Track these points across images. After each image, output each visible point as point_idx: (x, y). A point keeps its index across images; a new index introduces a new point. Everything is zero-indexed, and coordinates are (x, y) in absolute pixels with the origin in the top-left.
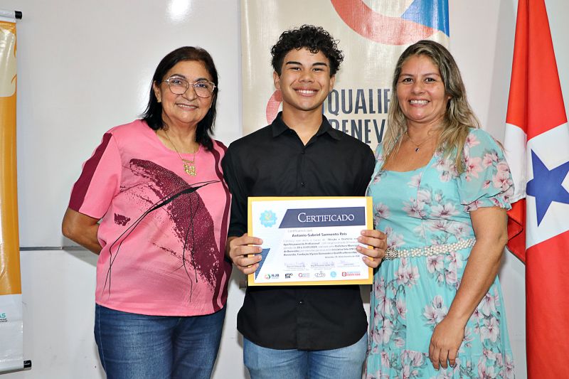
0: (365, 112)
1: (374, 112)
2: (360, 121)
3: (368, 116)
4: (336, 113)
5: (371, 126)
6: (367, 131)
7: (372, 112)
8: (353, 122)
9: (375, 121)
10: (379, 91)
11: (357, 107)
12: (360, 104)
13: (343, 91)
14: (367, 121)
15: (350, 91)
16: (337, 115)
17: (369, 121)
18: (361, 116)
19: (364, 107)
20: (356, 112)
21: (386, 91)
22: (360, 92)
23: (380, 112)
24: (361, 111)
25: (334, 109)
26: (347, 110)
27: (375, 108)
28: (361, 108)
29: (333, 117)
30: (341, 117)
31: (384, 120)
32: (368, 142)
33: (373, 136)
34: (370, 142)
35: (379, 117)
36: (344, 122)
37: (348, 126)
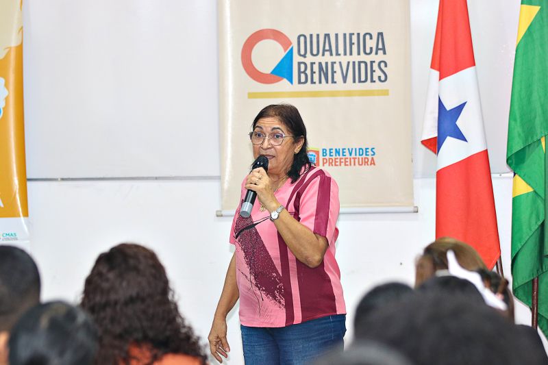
0: (331, 54)
1: (340, 55)
2: (327, 63)
3: (334, 58)
4: (304, 56)
5: (337, 67)
6: (333, 72)
7: (338, 54)
8: (320, 64)
9: (340, 63)
10: (345, 35)
11: (324, 50)
12: (327, 48)
13: (311, 36)
14: (333, 63)
15: (318, 35)
16: (305, 57)
17: (335, 63)
18: (328, 58)
19: (330, 50)
20: (323, 55)
21: (351, 35)
22: (327, 36)
23: (345, 54)
24: (327, 54)
25: (302, 53)
26: (315, 52)
27: (341, 51)
28: (327, 51)
29: (302, 59)
30: (309, 59)
31: (349, 63)
32: (333, 82)
33: (338, 77)
34: (335, 82)
35: (344, 59)
36: (312, 64)
37: (316, 68)
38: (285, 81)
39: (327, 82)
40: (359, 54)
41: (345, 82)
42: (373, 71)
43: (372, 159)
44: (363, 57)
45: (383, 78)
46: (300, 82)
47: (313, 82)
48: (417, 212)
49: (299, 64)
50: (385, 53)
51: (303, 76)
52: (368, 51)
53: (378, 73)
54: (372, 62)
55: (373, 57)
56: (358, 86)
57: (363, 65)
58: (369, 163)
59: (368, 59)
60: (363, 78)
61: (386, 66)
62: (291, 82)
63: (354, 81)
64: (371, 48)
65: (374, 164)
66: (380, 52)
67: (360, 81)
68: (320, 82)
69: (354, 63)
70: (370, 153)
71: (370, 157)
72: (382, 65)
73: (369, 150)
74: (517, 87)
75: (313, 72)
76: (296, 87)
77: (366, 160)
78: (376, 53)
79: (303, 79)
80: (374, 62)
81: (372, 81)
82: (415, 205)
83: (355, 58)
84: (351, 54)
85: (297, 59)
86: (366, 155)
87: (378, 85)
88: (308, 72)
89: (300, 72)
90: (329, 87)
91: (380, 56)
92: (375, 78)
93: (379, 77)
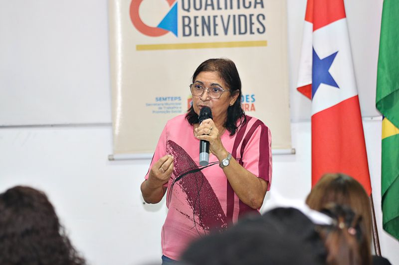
0: (213, 9)
1: (221, 9)
2: (209, 17)
3: (216, 12)
4: (188, 10)
5: (218, 21)
6: (215, 25)
7: (219, 8)
8: (203, 17)
9: (222, 16)
11: (207, 5)
12: (209, 2)
14: (215, 17)
17: (217, 16)
18: (210, 12)
19: (212, 5)
20: (206, 9)
23: (226, 8)
24: (209, 8)
25: (186, 7)
26: (198, 6)
27: (222, 5)
28: (209, 5)
29: (186, 13)
30: (193, 13)
31: (229, 16)
32: (215, 34)
33: (220, 29)
34: (217, 35)
35: (225, 13)
36: (196, 18)
37: (199, 21)
38: (170, 34)
39: (210, 34)
40: (239, 7)
41: (226, 33)
42: (251, 24)
43: (253, 105)
44: (243, 11)
45: (261, 30)
46: (184, 35)
47: (196, 35)
48: (294, 153)
49: (184, 18)
50: (263, 7)
51: (187, 29)
52: (247, 5)
53: (256, 25)
54: (251, 16)
55: (252, 10)
56: (239, 38)
57: (242, 19)
58: (250, 109)
59: (247, 12)
60: (243, 30)
61: (264, 18)
62: (176, 34)
63: (235, 33)
64: (250, 3)
65: (254, 109)
66: (259, 6)
67: (240, 33)
68: (203, 34)
69: (234, 16)
70: (250, 99)
71: (250, 104)
72: (261, 18)
73: (250, 97)
74: (385, 37)
75: (196, 26)
76: (181, 39)
77: (247, 106)
78: (255, 7)
79: (187, 32)
80: (253, 15)
81: (252, 33)
82: (293, 147)
83: (236, 12)
84: (231, 8)
85: (181, 13)
86: (247, 101)
87: (257, 37)
88: (192, 25)
89: (184, 26)
90: (212, 39)
91: (259, 10)
92: (254, 30)
93: (258, 30)
